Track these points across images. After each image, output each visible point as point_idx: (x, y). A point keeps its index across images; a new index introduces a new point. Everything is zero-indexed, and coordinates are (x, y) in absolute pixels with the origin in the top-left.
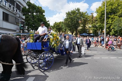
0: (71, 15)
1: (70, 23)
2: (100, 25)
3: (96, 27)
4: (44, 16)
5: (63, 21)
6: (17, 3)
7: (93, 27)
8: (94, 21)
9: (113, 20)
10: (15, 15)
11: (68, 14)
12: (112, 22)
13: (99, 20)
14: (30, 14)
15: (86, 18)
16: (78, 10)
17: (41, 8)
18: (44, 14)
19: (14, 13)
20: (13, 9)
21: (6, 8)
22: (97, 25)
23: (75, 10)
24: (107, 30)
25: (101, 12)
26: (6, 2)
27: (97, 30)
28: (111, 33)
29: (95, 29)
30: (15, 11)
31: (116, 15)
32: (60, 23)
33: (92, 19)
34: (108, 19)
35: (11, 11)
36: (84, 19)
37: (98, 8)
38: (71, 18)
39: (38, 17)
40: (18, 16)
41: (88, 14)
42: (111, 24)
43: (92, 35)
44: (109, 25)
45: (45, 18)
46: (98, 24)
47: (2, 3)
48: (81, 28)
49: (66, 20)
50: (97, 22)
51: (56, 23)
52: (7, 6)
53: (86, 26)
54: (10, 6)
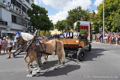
0: (73, 14)
1: (72, 21)
2: (101, 23)
3: (97, 24)
5: (66, 19)
6: (22, 6)
7: (94, 24)
8: (95, 19)
10: (22, 16)
11: (70, 13)
12: (112, 18)
13: (100, 17)
14: (34, 15)
15: (88, 16)
16: (80, 8)
17: (44, 9)
18: (47, 14)
19: (21, 15)
20: (20, 11)
21: (14, 11)
22: (98, 22)
23: (77, 8)
24: (108, 26)
25: (102, 9)
26: (14, 6)
27: (99, 27)
28: (112, 30)
29: (96, 26)
30: (22, 13)
31: (117, 12)
32: (63, 21)
33: (93, 17)
34: (109, 16)
35: (18, 13)
36: (86, 17)
37: (99, 6)
38: (73, 16)
39: (42, 17)
40: (24, 17)
41: (89, 12)
42: (112, 20)
43: (94, 32)
44: (110, 22)
45: (48, 18)
47: (10, 7)
49: (68, 18)
50: (98, 19)
51: (58, 21)
52: (14, 9)
54: (17, 9)
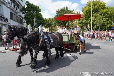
2: (85, 22)
4: (41, 14)
9: (96, 18)
11: (58, 12)
12: (95, 19)
13: (84, 17)
16: (67, 8)
17: (38, 7)
18: (40, 12)
19: (16, 12)
20: (16, 8)
21: (12, 8)
23: (64, 8)
25: (86, 11)
26: (12, 3)
28: (94, 28)
30: (17, 10)
31: (98, 14)
32: (49, 19)
35: (14, 10)
46: (84, 21)
47: (10, 4)
50: (83, 19)
52: (12, 6)
54: (14, 6)
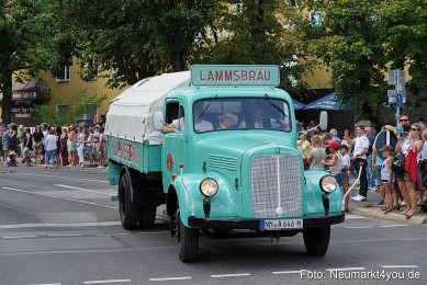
48: (225, 34)
53: (279, 17)
